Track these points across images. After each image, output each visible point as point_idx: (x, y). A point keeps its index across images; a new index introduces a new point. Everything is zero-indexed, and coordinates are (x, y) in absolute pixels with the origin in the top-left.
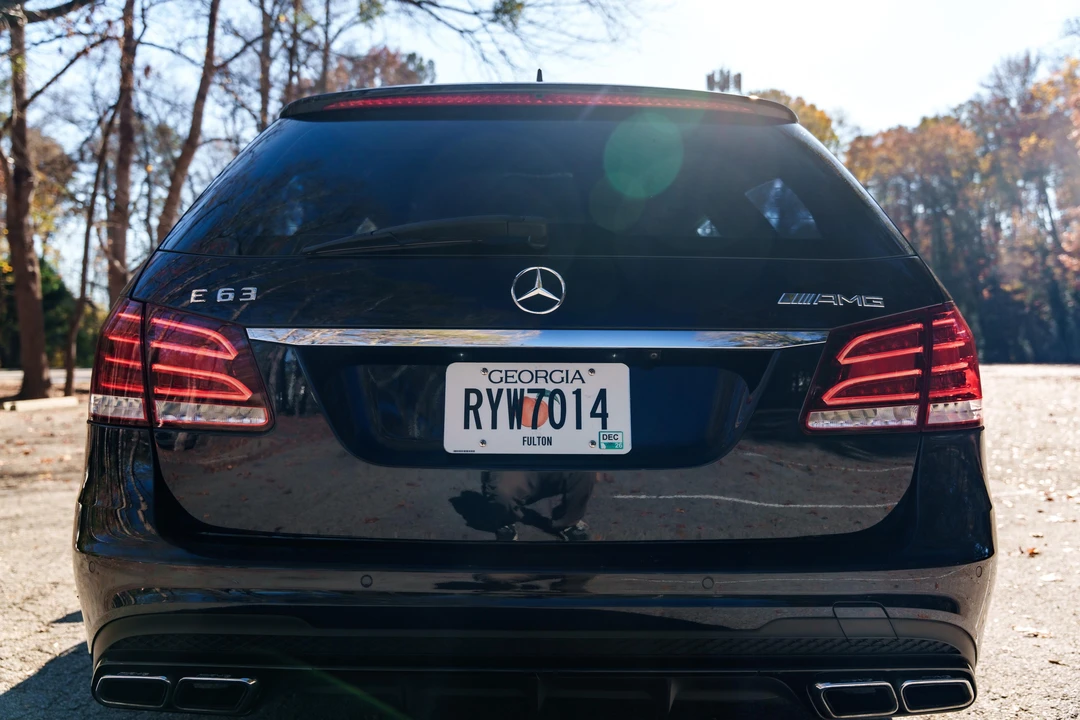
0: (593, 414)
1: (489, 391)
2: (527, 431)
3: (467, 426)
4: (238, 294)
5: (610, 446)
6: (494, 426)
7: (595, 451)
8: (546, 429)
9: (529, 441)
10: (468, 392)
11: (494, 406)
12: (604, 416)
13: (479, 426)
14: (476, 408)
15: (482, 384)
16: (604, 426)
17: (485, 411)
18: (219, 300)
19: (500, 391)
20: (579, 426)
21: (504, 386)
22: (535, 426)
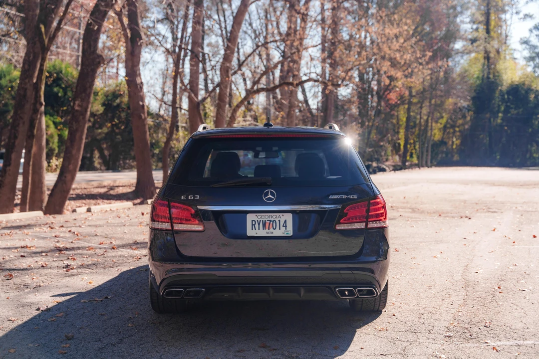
0: (283, 226)
1: (258, 221)
2: (267, 230)
3: (252, 229)
4: (194, 197)
5: (287, 234)
6: (259, 229)
7: (284, 235)
8: (272, 230)
9: (268, 233)
10: (252, 221)
11: (259, 224)
12: (286, 226)
13: (255, 229)
14: (254, 225)
15: (256, 219)
16: (286, 229)
17: (257, 226)
18: (189, 198)
19: (260, 221)
20: (280, 229)
21: (261, 219)
22: (269, 229)
